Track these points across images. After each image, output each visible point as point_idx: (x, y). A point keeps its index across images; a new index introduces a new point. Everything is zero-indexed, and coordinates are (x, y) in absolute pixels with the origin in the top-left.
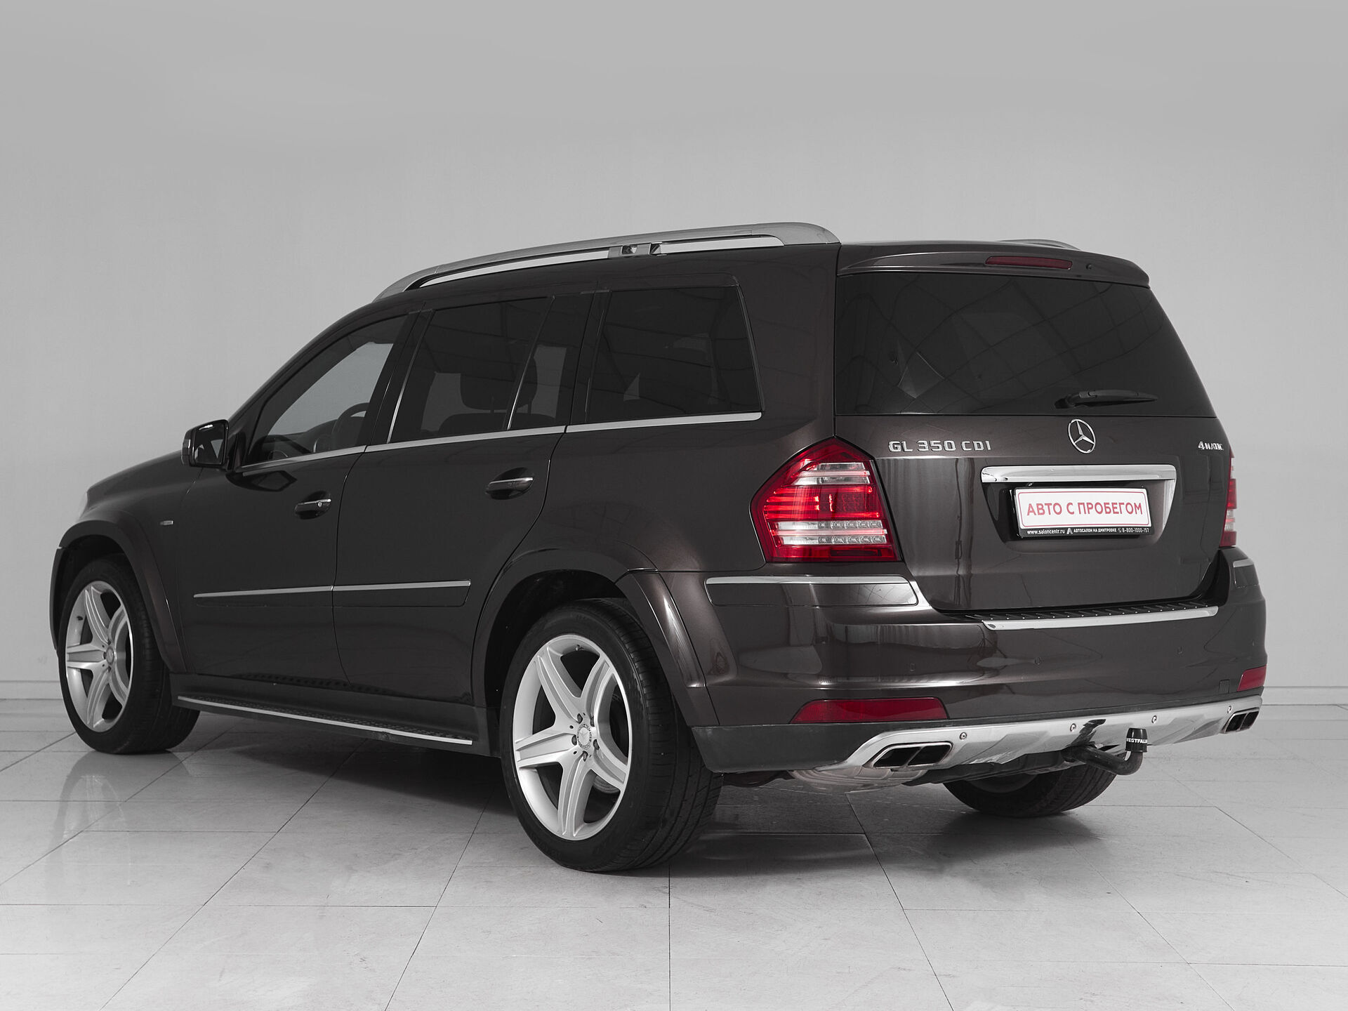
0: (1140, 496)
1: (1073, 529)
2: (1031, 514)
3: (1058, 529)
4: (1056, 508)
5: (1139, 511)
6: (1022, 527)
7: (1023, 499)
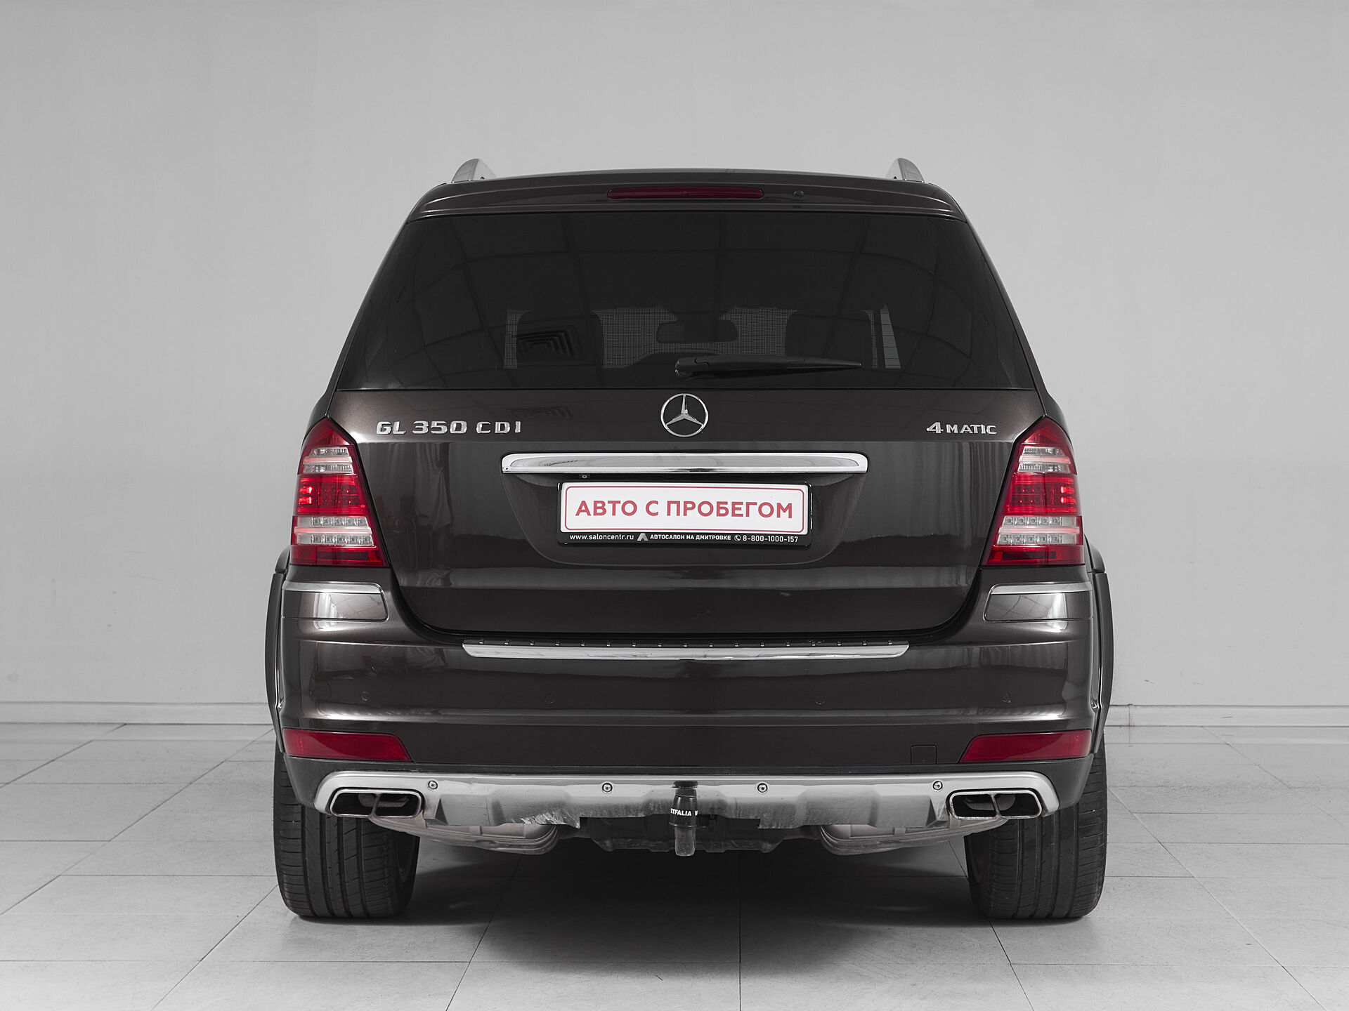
0: (797, 496)
1: (648, 534)
2: (583, 514)
3: (622, 533)
4: (629, 508)
5: (784, 515)
6: (563, 529)
7: (572, 496)
